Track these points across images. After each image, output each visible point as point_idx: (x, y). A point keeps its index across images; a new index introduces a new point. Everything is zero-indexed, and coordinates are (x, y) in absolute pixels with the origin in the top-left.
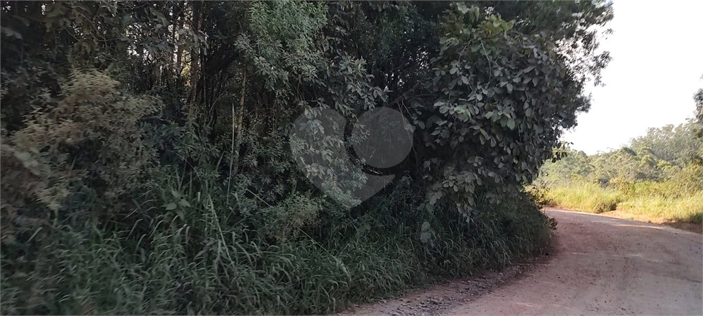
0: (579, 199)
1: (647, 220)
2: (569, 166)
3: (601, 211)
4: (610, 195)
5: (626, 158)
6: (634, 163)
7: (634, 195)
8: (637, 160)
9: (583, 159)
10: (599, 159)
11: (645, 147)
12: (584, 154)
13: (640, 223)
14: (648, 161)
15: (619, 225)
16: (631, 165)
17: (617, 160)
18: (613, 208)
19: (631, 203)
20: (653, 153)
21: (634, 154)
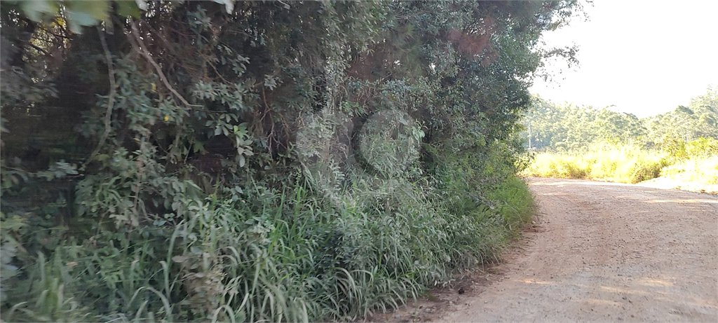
0: (614, 167)
1: (698, 189)
2: (619, 130)
3: (642, 179)
4: (653, 158)
5: (682, 117)
6: (691, 121)
7: (685, 155)
8: (694, 119)
9: (631, 121)
10: (652, 120)
11: (702, 105)
12: (634, 117)
13: (689, 194)
14: (707, 119)
15: (654, 201)
16: (688, 124)
17: (672, 120)
18: (656, 174)
19: (678, 166)
20: (712, 110)
21: (691, 112)
